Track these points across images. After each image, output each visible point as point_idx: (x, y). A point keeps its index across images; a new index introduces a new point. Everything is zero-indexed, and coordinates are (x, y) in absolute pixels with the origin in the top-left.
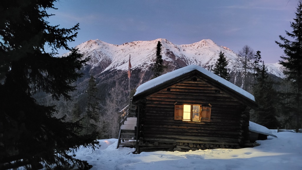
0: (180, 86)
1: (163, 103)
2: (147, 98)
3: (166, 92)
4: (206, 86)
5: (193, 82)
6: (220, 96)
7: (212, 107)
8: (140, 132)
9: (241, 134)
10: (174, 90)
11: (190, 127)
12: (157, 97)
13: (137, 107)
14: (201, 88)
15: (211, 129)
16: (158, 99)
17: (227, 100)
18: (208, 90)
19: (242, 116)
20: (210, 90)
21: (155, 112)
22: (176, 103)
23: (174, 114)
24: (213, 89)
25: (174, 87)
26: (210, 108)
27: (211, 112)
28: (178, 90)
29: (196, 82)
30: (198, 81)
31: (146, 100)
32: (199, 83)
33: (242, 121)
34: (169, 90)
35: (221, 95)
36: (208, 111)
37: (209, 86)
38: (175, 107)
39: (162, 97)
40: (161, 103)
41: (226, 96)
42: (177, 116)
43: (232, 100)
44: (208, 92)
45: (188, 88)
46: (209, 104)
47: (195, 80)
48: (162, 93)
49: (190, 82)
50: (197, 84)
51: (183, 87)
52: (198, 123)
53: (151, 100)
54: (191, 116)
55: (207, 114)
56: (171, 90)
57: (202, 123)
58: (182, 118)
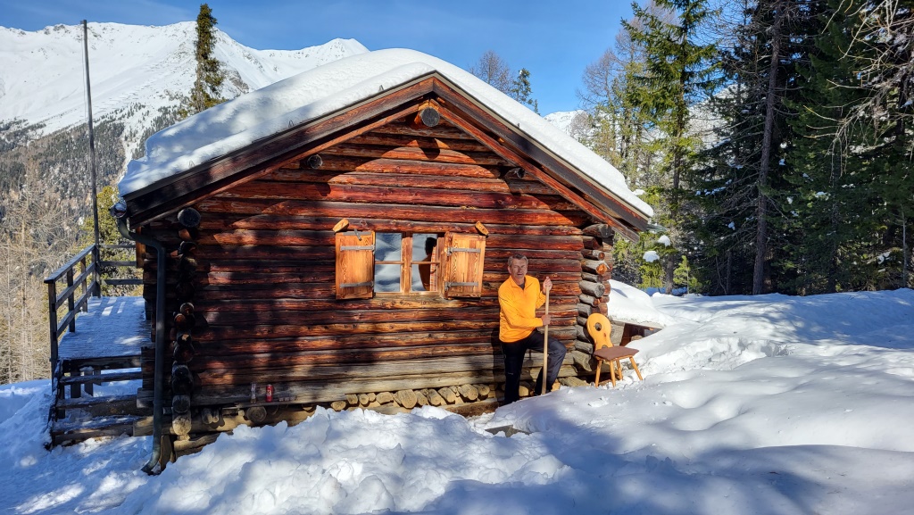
5: (417, 133)
10: (334, 167)
11: (402, 327)
14: (446, 159)
22: (345, 224)
23: (334, 274)
24: (492, 161)
25: (334, 151)
26: (481, 240)
27: (486, 258)
28: (351, 167)
29: (428, 133)
32: (439, 135)
38: (338, 242)
42: (345, 283)
48: (276, 178)
49: (403, 132)
50: (430, 139)
51: (372, 154)
52: (433, 306)
53: (223, 216)
54: (407, 279)
55: (469, 266)
56: (323, 167)
57: (451, 306)
58: (371, 288)
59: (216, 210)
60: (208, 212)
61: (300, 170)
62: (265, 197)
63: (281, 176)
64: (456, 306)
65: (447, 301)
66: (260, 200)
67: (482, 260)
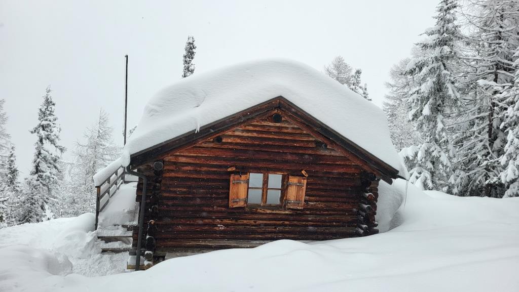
0: (242, 131)
1: (204, 169)
2: (166, 159)
3: (211, 145)
4: (298, 132)
5: (272, 124)
6: (325, 155)
7: (308, 178)
10: (230, 141)
11: (260, 222)
12: (191, 155)
13: (140, 180)
14: (287, 138)
15: (304, 223)
16: (192, 161)
17: (338, 163)
18: (303, 141)
19: (367, 195)
20: (306, 141)
21: (183, 190)
22: (234, 169)
23: (228, 194)
24: (311, 139)
25: (230, 133)
26: (304, 179)
28: (239, 141)
29: (278, 124)
30: (283, 121)
31: (164, 162)
32: (283, 125)
33: (365, 207)
34: (219, 140)
35: (327, 153)
36: (299, 186)
37: (305, 132)
38: (231, 179)
39: (202, 157)
40: (199, 169)
41: (338, 154)
42: (234, 199)
43: (348, 163)
44: (302, 145)
45: (260, 136)
46: (303, 172)
47: (277, 119)
48: (201, 146)
49: (265, 124)
50: (279, 128)
51: (249, 134)
52: (277, 212)
53: (175, 163)
54: (265, 197)
55: (297, 192)
56: (224, 140)
57: (287, 212)
58: (246, 201)
59: (172, 160)
60: (168, 161)
61: (213, 142)
62: (195, 155)
63: (204, 145)
64: (290, 213)
65: (285, 210)
66: (193, 157)
67: (305, 190)
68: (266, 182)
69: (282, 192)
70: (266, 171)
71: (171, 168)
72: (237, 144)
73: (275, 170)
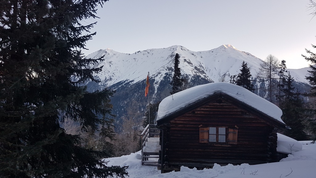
0: (204, 108)
1: (188, 126)
2: (171, 122)
3: (190, 115)
4: (231, 107)
5: (218, 104)
6: (246, 118)
7: (238, 129)
8: (165, 156)
9: (269, 156)
10: (199, 113)
11: (216, 150)
12: (182, 119)
13: (161, 131)
14: (226, 110)
15: (238, 151)
16: (182, 122)
17: (253, 121)
18: (234, 111)
19: (270, 137)
20: (236, 111)
21: (179, 135)
22: (201, 125)
23: (199, 137)
24: (238, 110)
25: (199, 109)
26: (236, 130)
27: (238, 135)
28: (203, 112)
29: (221, 104)
30: (223, 102)
31: (170, 123)
32: (224, 104)
33: (269, 143)
34: (194, 112)
35: (247, 116)
36: (234, 133)
37: (234, 107)
38: (200, 130)
39: (187, 120)
40: (186, 126)
41: (253, 117)
42: (202, 139)
43: (259, 121)
44: (234, 113)
45: (213, 110)
46: (236, 126)
47: (220, 102)
49: (215, 104)
50: (222, 105)
51: (208, 109)
52: (224, 146)
53: (175, 123)
54: (217, 139)
55: (233, 136)
56: (196, 113)
57: (229, 146)
58: (208, 141)
61: (191, 113)
63: (187, 115)
64: (230, 146)
65: (228, 145)
66: (183, 120)
67: (237, 135)
68: (217, 131)
69: (226, 136)
70: (217, 126)
71: (174, 125)
72: (202, 114)
73: (222, 126)
